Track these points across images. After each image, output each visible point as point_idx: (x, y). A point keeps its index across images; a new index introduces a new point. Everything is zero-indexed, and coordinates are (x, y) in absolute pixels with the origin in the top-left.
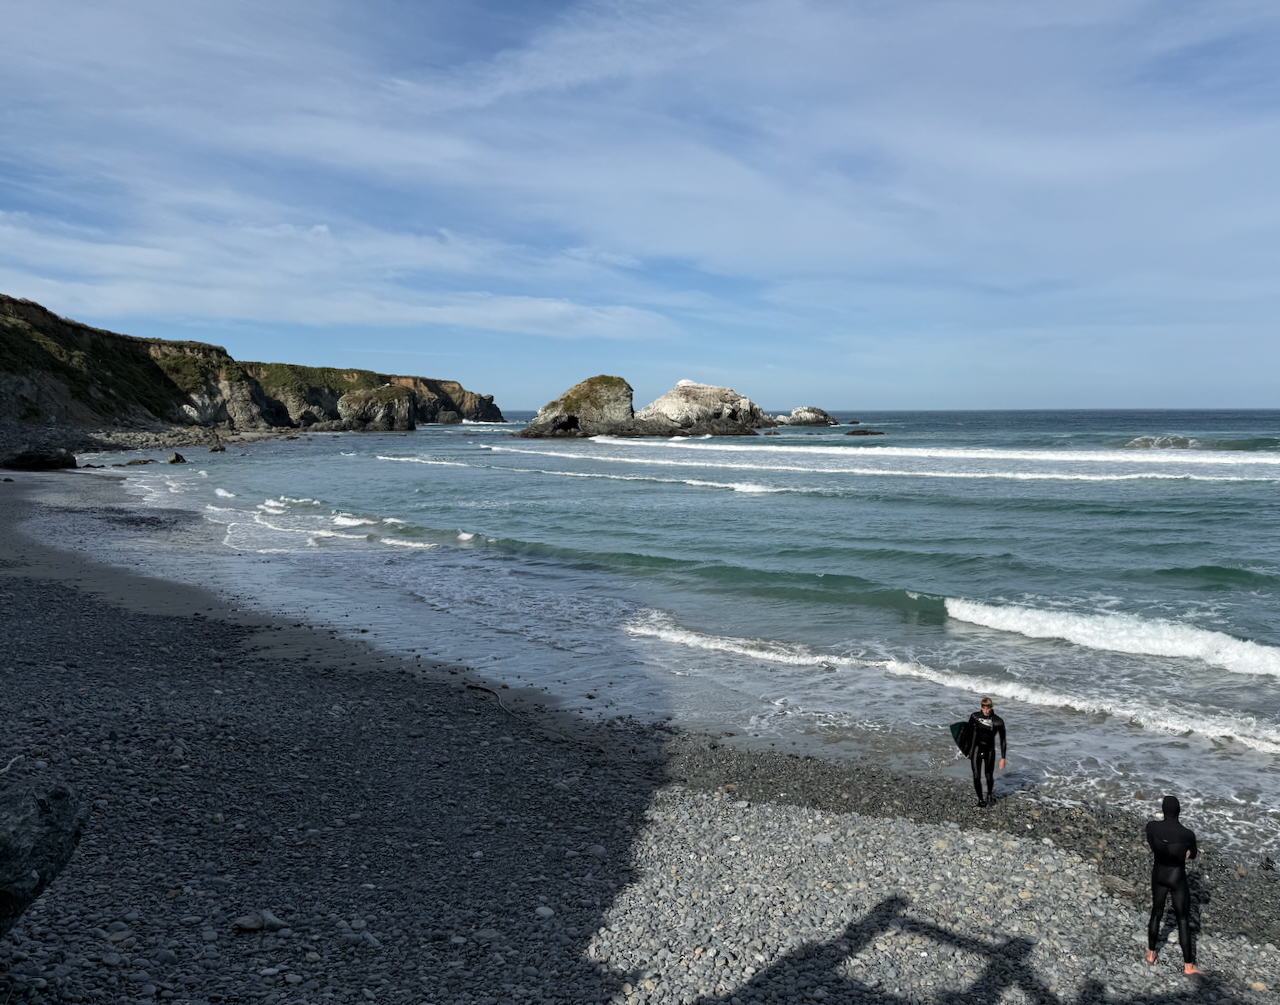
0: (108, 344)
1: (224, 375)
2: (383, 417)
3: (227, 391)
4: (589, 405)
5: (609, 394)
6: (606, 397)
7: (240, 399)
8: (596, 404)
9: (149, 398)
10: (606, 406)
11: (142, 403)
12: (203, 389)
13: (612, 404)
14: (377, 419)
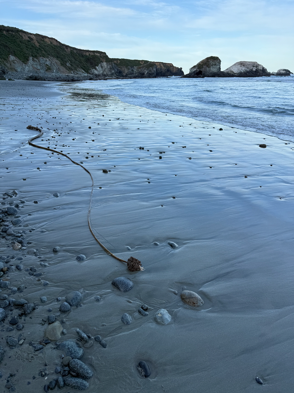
0: (75, 51)
1: (105, 61)
2: (147, 73)
3: (106, 66)
4: (206, 67)
5: (213, 62)
6: (212, 64)
7: (109, 67)
8: (208, 66)
9: (84, 67)
10: (211, 67)
11: (82, 68)
12: (100, 65)
13: (214, 66)
14: (145, 74)
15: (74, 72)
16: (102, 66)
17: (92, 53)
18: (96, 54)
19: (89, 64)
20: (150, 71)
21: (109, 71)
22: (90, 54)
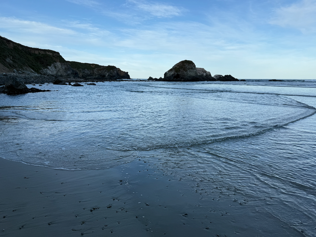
1: (59, 61)
2: (108, 75)
3: (60, 66)
4: (183, 70)
5: (189, 66)
6: (188, 68)
7: (64, 68)
8: (185, 70)
9: (33, 65)
10: (188, 71)
11: (30, 67)
12: (52, 65)
13: (190, 70)
14: (106, 76)
15: (18, 71)
16: (55, 66)
17: (43, 52)
18: (47, 53)
19: (39, 63)
20: (111, 73)
21: (64, 71)
22: (39, 53)
